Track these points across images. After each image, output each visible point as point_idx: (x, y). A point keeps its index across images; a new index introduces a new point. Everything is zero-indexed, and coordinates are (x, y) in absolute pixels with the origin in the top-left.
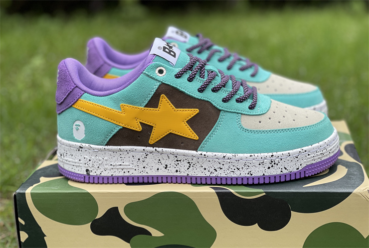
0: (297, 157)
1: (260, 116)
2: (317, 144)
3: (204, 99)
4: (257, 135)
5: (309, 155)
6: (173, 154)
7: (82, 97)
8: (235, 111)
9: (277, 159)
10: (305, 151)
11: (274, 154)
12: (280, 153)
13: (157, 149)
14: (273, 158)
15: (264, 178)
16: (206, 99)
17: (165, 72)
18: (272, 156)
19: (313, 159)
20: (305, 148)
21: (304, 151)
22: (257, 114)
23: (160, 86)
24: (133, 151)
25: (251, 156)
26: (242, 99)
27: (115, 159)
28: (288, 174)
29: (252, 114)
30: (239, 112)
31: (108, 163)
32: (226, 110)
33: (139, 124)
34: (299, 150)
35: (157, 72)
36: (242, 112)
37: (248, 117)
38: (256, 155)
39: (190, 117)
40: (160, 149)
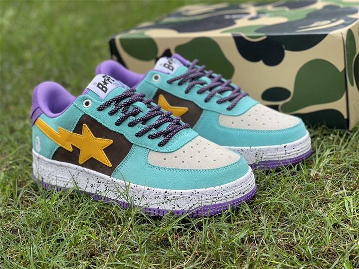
0: (189, 197)
1: (167, 154)
2: (212, 188)
3: (119, 132)
4: (157, 171)
5: (202, 197)
6: (94, 175)
7: (40, 117)
8: (145, 146)
9: (170, 196)
10: (198, 193)
11: (168, 191)
12: (173, 191)
13: (85, 169)
14: (167, 195)
15: (159, 211)
16: (121, 132)
17: (90, 104)
18: (166, 192)
19: (206, 201)
20: (198, 190)
21: (196, 192)
22: (164, 151)
23: (83, 116)
24: (69, 168)
25: (148, 189)
26: (153, 136)
27: (58, 172)
28: (180, 211)
29: (159, 150)
30: (148, 147)
31: (54, 174)
32: (137, 144)
33: (71, 146)
34: (192, 191)
35: (84, 103)
36: (151, 148)
37: (155, 153)
38: (153, 189)
39: (106, 147)
40: (87, 170)
